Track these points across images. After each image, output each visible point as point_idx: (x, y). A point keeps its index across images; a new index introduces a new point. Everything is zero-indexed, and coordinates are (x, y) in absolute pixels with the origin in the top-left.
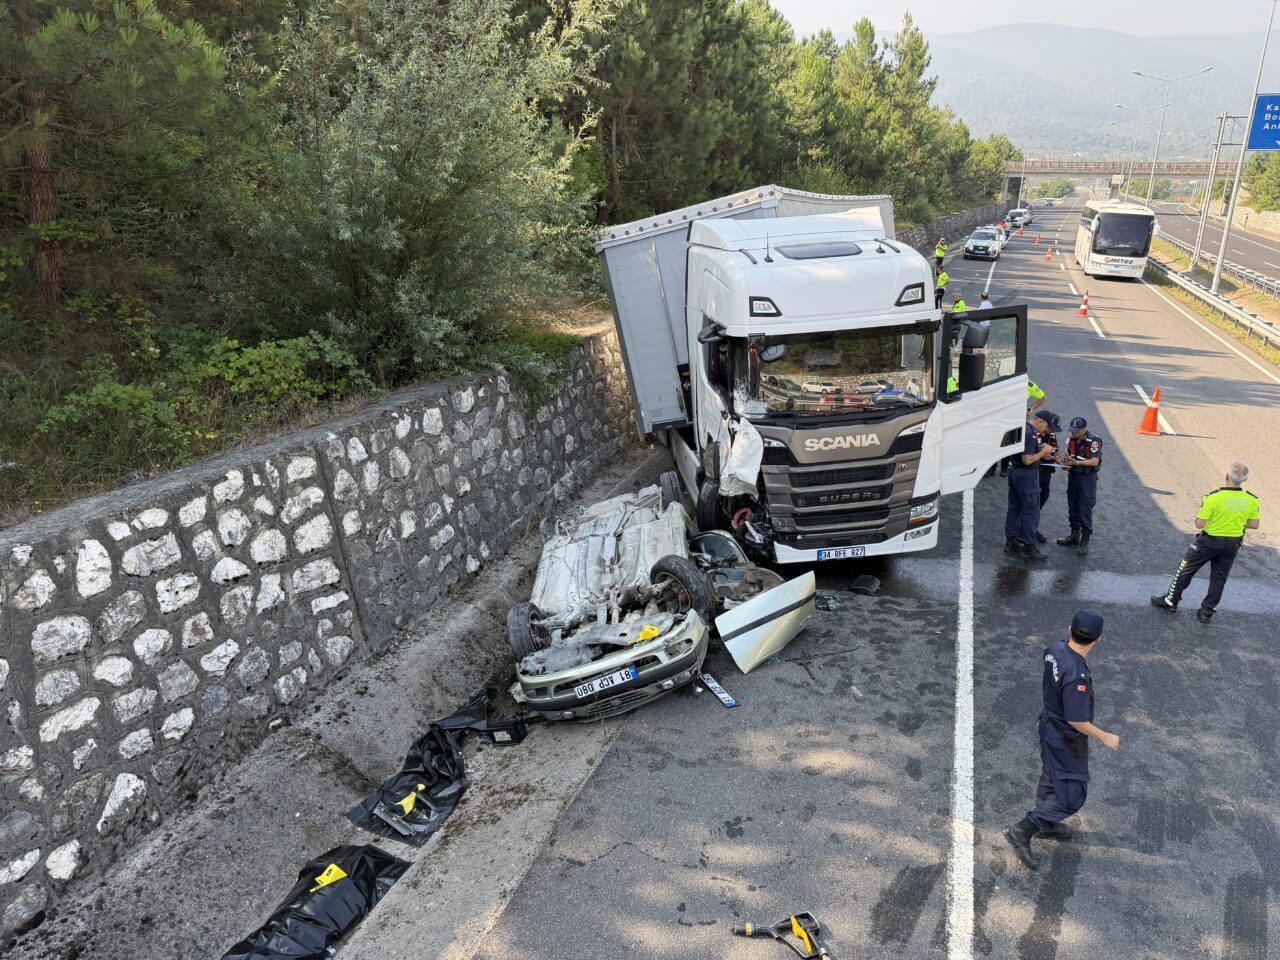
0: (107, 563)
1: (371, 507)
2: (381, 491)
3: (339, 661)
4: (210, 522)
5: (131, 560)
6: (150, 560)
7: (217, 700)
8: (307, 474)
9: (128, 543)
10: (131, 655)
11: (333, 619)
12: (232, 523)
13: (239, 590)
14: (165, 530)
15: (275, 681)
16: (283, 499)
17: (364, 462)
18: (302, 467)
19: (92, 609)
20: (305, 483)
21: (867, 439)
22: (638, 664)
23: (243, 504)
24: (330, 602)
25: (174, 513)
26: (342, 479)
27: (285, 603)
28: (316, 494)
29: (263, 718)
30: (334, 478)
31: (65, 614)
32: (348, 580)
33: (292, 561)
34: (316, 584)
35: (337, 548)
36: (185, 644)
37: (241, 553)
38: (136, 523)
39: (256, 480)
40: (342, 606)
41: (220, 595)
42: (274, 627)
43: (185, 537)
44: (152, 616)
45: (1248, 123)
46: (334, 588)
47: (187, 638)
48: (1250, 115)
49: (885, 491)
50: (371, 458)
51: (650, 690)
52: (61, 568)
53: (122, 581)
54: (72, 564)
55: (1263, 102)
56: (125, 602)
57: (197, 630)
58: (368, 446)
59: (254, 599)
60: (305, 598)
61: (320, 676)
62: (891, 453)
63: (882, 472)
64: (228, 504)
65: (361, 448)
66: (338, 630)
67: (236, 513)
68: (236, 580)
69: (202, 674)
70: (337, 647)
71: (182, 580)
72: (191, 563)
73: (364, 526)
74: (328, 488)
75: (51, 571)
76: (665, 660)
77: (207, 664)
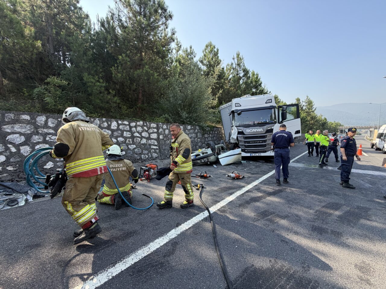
0: (117, 125)
1: (166, 136)
2: (169, 135)
3: (154, 157)
4: (136, 127)
5: (121, 127)
6: (124, 128)
7: (130, 153)
8: (155, 127)
9: (121, 124)
10: (117, 140)
11: (155, 150)
12: (139, 129)
13: (138, 138)
14: (127, 125)
15: (141, 155)
16: (149, 129)
17: (166, 129)
18: (153, 125)
19: (113, 131)
20: (154, 128)
21: (260, 130)
23: (142, 127)
24: (155, 147)
25: (130, 123)
26: (161, 130)
27: (146, 144)
28: (155, 130)
29: (138, 160)
30: (159, 129)
31: (108, 130)
32: (159, 145)
33: (149, 138)
34: (152, 143)
35: (158, 139)
36: (127, 142)
37: (140, 134)
38: (123, 122)
39: (145, 124)
40: (157, 149)
41: (135, 138)
42: (143, 146)
43: (131, 127)
44: (122, 136)
46: (156, 145)
47: (127, 141)
49: (265, 141)
50: (167, 129)
52: (109, 123)
53: (118, 129)
54: (111, 123)
56: (118, 132)
57: (129, 141)
58: (167, 127)
59: (140, 141)
60: (150, 145)
61: (150, 158)
62: (266, 133)
63: (264, 137)
64: (139, 126)
65: (166, 127)
66: (155, 152)
67: (140, 128)
68: (138, 137)
69: (128, 148)
70: (155, 155)
71: (128, 133)
72: (130, 131)
73: (164, 138)
74: (158, 130)
75: (108, 123)
76: (201, 155)
77: (129, 146)
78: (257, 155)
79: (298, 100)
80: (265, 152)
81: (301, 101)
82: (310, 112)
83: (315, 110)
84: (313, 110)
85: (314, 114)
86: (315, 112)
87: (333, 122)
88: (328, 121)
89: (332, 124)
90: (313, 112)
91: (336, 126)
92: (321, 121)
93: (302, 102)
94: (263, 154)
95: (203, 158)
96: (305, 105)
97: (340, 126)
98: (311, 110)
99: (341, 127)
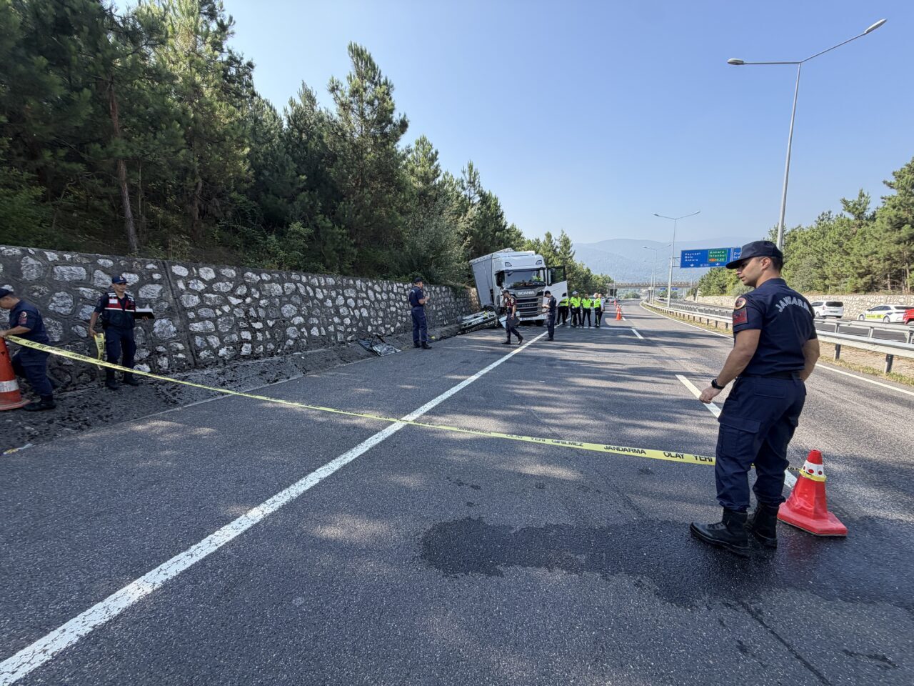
21: (531, 293)
22: (484, 319)
45: (680, 259)
48: (680, 256)
49: (536, 304)
51: (486, 324)
55: (684, 253)
62: (537, 296)
63: (535, 300)
76: (489, 318)
78: (529, 319)
79: (548, 237)
80: (537, 315)
81: (553, 238)
82: (567, 259)
83: (573, 254)
84: (571, 254)
85: (572, 261)
86: (574, 258)
87: (599, 276)
88: (592, 273)
89: (598, 279)
90: (571, 257)
91: (603, 283)
92: (583, 273)
93: (554, 241)
94: (534, 318)
95: (490, 321)
96: (559, 245)
97: (610, 282)
98: (568, 256)
99: (610, 284)
